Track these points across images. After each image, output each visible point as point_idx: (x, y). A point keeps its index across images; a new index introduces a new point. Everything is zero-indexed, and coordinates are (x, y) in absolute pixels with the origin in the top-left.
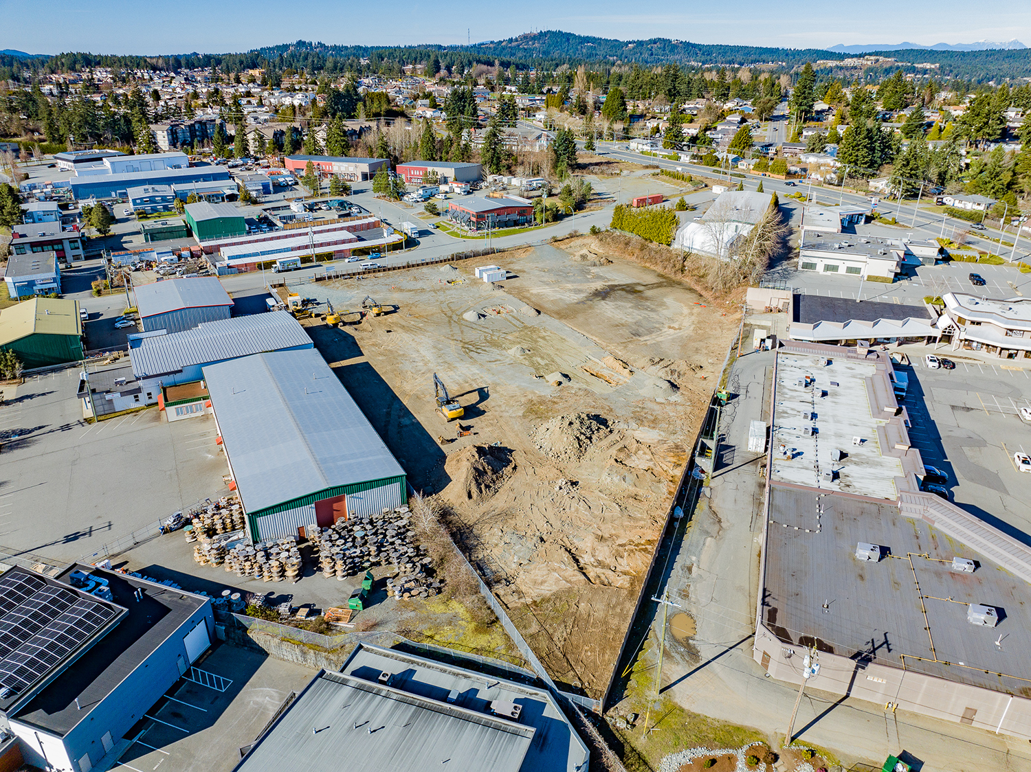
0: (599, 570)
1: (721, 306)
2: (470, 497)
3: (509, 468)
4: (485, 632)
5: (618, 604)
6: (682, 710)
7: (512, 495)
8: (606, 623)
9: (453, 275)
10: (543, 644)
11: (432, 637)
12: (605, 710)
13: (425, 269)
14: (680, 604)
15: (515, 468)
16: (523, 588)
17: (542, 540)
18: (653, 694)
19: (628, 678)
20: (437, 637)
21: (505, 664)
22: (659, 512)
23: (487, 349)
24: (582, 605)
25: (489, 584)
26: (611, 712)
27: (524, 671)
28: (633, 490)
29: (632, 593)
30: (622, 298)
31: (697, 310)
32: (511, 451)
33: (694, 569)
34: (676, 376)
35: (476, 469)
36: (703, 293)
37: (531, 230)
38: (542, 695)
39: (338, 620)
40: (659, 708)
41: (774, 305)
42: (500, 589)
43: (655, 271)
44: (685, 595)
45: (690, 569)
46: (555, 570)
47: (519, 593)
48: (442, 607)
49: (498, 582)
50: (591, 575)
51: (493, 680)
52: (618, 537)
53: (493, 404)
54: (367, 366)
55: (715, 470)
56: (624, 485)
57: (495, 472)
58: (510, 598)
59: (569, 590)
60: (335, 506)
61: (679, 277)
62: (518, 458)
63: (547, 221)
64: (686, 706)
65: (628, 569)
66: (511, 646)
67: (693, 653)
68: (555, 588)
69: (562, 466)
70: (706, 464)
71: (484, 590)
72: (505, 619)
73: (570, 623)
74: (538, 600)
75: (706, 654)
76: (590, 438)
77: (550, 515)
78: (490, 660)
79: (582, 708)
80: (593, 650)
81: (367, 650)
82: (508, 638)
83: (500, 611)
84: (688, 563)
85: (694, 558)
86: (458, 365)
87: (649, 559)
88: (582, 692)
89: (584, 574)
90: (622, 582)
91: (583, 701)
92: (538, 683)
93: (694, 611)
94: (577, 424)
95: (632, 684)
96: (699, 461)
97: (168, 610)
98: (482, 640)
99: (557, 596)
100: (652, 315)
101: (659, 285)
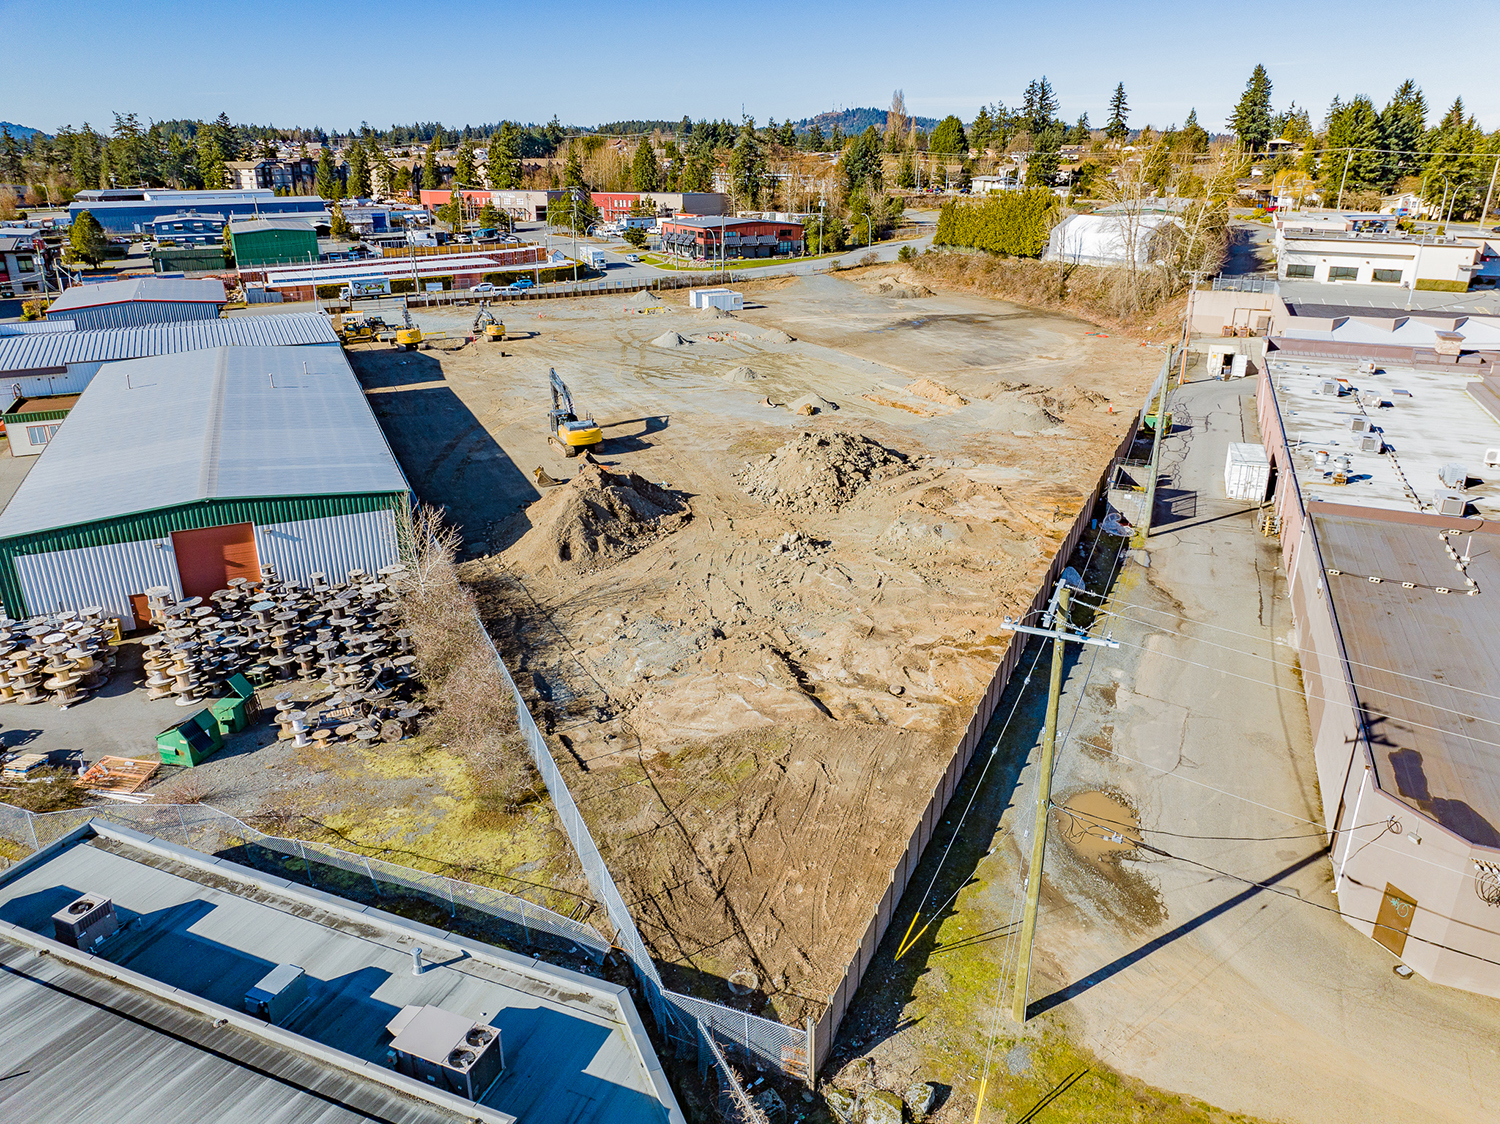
0: (857, 694)
2: (565, 553)
3: (676, 518)
4: (501, 825)
5: (901, 765)
7: (669, 560)
8: (861, 809)
10: (662, 859)
11: (340, 833)
14: (1093, 771)
15: (689, 518)
16: (642, 728)
17: (718, 633)
18: (1007, 1018)
19: (917, 962)
20: (356, 834)
21: (528, 911)
22: (1024, 586)
24: (797, 767)
25: (549, 718)
26: (850, 1075)
27: (588, 934)
28: (956, 550)
29: (943, 742)
30: (949, 327)
31: (1089, 340)
32: (687, 496)
33: (1121, 695)
34: (1055, 407)
36: (1102, 323)
37: (799, 261)
39: (114, 784)
40: (1024, 1066)
41: (1239, 325)
42: (578, 730)
43: (1012, 303)
44: (1099, 747)
45: (1109, 695)
46: (736, 689)
47: (629, 738)
48: (406, 764)
49: (581, 712)
50: (834, 702)
51: (448, 944)
52: (913, 631)
53: (671, 436)
54: (447, 393)
56: (937, 541)
58: (599, 748)
59: (765, 734)
60: (230, 551)
61: (1056, 305)
63: (826, 249)
64: (1125, 1064)
65: (936, 692)
66: (562, 858)
67: (1142, 901)
68: (727, 727)
70: (1133, 506)
71: (531, 732)
72: (562, 799)
73: (754, 807)
74: (674, 751)
75: (1180, 901)
76: (866, 474)
78: (484, 897)
80: (811, 881)
81: (105, 845)
82: (560, 839)
83: (552, 776)
84: (1103, 681)
85: (1118, 674)
87: (989, 671)
88: (758, 1004)
89: (817, 701)
90: (918, 717)
91: (747, 1029)
93: (1128, 787)
95: (932, 980)
98: (484, 846)
99: (729, 745)
100: (1011, 345)
101: (1022, 316)
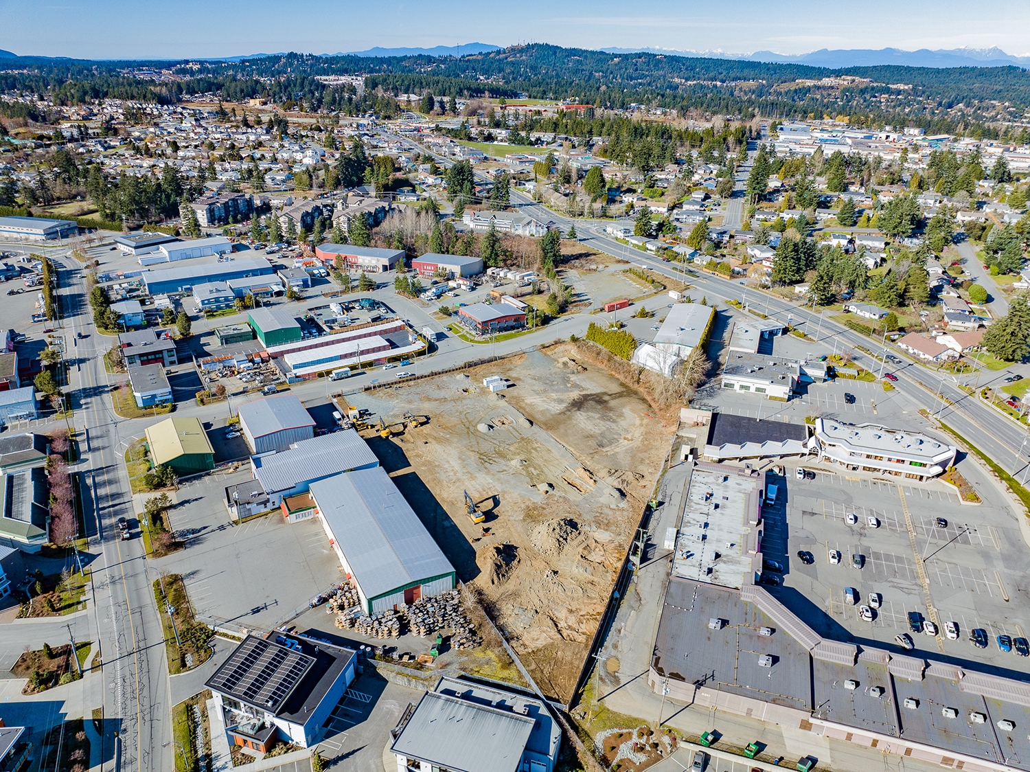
0: (569, 632)
1: (663, 417)
2: (493, 583)
3: (516, 562)
4: (507, 669)
5: (579, 652)
6: (609, 710)
7: (518, 581)
8: (572, 663)
9: (467, 383)
10: (538, 675)
11: (478, 672)
12: (570, 710)
13: (445, 377)
14: (614, 652)
15: (519, 562)
16: (527, 643)
17: (537, 612)
18: (595, 702)
19: (582, 693)
20: (481, 672)
21: (519, 687)
22: (605, 594)
23: (496, 460)
24: (559, 653)
25: (508, 640)
26: (573, 711)
27: (529, 690)
28: (591, 578)
29: (586, 646)
30: (593, 409)
31: (646, 421)
32: (516, 548)
33: (622, 631)
34: (625, 485)
35: (496, 564)
36: (653, 404)
37: (525, 334)
38: (538, 703)
39: (426, 662)
40: (596, 709)
41: (700, 421)
42: (514, 643)
43: (618, 379)
44: (615, 646)
45: (620, 631)
46: (544, 632)
47: (524, 645)
48: (482, 654)
49: (513, 639)
50: (565, 635)
51: (513, 695)
52: (580, 610)
53: (503, 510)
54: (414, 476)
55: (641, 563)
56: (586, 575)
57: (507, 565)
58: (519, 649)
59: (552, 644)
60: (415, 591)
61: (636, 386)
62: (521, 553)
63: (537, 325)
64: (610, 708)
65: (585, 630)
66: (521, 677)
67: (617, 680)
68: (544, 643)
69: (548, 559)
70: (636, 560)
71: (505, 644)
72: (517, 661)
73: (552, 663)
74: (535, 650)
75: (623, 681)
76: (566, 539)
77: (541, 595)
78: (510, 684)
79: (557, 709)
80: (564, 679)
81: (446, 680)
82: (519, 672)
83: (514, 657)
84: (619, 628)
85: (623, 624)
86: (477, 475)
87: (597, 625)
88: (558, 701)
89: (561, 634)
90: (581, 638)
91: (558, 705)
92: (536, 697)
93: (620, 657)
94: (558, 530)
95: (584, 696)
96: (631, 558)
97: (335, 659)
98: (505, 673)
99: (545, 648)
100: (613, 426)
101: (620, 395)
